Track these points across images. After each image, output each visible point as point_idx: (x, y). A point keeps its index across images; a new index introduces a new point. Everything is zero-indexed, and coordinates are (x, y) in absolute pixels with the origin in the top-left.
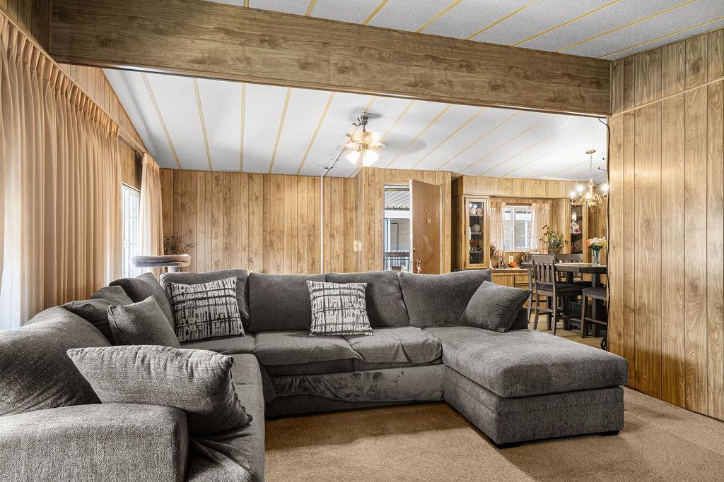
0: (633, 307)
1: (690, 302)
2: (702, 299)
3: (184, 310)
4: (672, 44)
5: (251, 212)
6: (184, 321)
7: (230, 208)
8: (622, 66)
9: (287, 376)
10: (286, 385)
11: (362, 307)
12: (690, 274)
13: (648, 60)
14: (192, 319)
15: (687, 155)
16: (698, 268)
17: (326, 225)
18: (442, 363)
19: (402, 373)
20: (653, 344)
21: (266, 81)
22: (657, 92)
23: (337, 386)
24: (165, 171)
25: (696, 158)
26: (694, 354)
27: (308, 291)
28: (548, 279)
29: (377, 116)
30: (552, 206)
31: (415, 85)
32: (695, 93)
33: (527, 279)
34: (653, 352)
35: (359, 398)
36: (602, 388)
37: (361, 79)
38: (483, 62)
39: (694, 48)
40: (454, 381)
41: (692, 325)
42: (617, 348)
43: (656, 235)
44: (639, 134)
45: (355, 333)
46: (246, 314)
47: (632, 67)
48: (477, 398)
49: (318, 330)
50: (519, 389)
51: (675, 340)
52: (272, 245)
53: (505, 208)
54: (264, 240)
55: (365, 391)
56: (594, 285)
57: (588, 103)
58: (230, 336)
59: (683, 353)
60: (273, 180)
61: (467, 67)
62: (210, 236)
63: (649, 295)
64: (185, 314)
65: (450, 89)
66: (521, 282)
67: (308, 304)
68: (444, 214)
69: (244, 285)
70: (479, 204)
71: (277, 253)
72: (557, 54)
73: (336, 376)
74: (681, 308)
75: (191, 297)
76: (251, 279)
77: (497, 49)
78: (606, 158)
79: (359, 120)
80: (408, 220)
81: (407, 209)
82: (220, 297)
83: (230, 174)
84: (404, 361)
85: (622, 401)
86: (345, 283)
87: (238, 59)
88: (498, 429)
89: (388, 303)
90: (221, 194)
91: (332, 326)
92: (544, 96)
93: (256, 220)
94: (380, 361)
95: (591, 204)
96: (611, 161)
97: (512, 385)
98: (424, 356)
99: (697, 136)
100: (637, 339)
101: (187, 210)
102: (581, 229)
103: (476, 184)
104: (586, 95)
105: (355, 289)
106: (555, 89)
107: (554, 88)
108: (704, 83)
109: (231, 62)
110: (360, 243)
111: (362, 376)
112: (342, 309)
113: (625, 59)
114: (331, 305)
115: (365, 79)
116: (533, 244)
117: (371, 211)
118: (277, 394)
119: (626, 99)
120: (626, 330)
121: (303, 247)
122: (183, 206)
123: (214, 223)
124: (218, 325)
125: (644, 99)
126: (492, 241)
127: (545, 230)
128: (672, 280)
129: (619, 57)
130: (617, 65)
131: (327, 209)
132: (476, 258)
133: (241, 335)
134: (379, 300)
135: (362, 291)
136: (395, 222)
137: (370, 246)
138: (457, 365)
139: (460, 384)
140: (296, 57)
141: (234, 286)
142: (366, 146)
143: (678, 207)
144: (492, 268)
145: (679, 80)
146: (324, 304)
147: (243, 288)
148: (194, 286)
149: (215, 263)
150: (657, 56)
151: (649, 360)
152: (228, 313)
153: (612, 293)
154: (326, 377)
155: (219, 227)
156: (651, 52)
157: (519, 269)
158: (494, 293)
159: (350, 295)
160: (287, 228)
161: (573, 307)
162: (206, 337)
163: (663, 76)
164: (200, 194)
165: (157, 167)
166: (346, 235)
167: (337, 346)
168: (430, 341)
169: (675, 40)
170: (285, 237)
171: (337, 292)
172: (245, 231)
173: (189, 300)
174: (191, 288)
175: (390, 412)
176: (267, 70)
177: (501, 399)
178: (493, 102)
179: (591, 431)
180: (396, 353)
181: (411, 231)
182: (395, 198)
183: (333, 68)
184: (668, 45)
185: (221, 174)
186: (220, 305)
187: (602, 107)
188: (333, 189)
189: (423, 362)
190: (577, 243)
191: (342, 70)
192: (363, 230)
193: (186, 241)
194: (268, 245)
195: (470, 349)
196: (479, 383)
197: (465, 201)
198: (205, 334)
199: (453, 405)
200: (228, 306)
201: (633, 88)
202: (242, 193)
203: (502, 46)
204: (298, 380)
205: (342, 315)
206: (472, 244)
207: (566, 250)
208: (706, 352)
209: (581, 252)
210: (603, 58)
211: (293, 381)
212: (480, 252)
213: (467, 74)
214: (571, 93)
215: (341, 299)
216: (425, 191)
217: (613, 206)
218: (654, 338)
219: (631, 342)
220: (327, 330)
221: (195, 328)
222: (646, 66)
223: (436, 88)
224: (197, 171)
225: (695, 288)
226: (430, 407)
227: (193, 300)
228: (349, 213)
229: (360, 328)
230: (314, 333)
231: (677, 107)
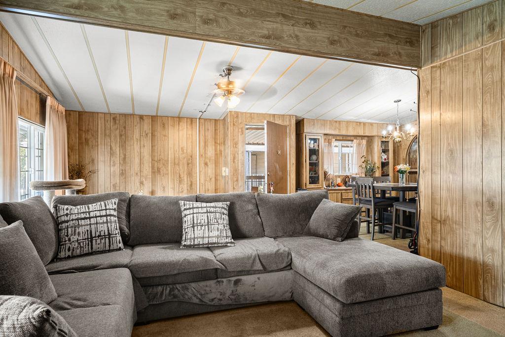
0: (439, 218)
1: (487, 215)
2: (498, 214)
3: (67, 228)
4: (471, 9)
5: (142, 146)
6: (67, 239)
7: (125, 142)
8: (430, 29)
9: (159, 285)
10: (157, 294)
11: (225, 222)
12: (487, 192)
13: (451, 24)
14: (75, 237)
15: (484, 98)
16: (494, 188)
17: (201, 156)
18: (291, 269)
19: (259, 278)
20: (456, 248)
21: (139, 28)
22: (459, 48)
23: (203, 292)
24: (72, 113)
25: (492, 100)
26: (490, 257)
27: (180, 210)
28: (368, 196)
29: (238, 69)
30: (368, 142)
31: (268, 37)
32: (491, 48)
33: (351, 195)
34: (456, 255)
35: (222, 302)
36: (426, 291)
37: (223, 30)
38: (323, 21)
39: (490, 12)
40: (302, 284)
41: (489, 235)
42: (426, 251)
43: (459, 162)
44: (444, 82)
45: (220, 245)
46: (126, 230)
47: (437, 30)
48: (322, 302)
49: (188, 243)
50: (359, 296)
51: (475, 246)
52: (159, 171)
53: (334, 143)
54: (153, 167)
55: (227, 295)
56: (401, 200)
57: (404, 58)
58: (109, 251)
59: (482, 257)
60: (159, 120)
61: (310, 24)
62: (109, 164)
63: (452, 209)
64: (67, 233)
65: (297, 42)
66: (346, 198)
67: (180, 221)
68: (290, 147)
69: (126, 205)
70: (315, 140)
71: (163, 178)
72: (380, 18)
73: (202, 284)
74: (479, 220)
75: (74, 217)
76: (132, 200)
77: (334, 11)
78: (416, 102)
79: (224, 71)
80: (264, 152)
81: (263, 144)
82: (101, 216)
83: (125, 116)
84: (260, 269)
85: (441, 301)
86: (211, 203)
87: (113, 7)
88: (341, 331)
89: (247, 218)
90: (118, 132)
91: (199, 240)
92: (371, 51)
93: (146, 152)
94: (239, 269)
95: (398, 139)
96: (421, 104)
97: (353, 293)
98: (277, 263)
99: (493, 82)
100: (443, 243)
101: (90, 143)
102: (388, 159)
103: (314, 124)
104: (402, 52)
105: (219, 208)
106: (379, 45)
107: (377, 45)
108: (499, 40)
109: (106, 9)
110: (227, 170)
111: (225, 283)
112: (208, 225)
113: (432, 23)
114: (199, 221)
115: (227, 30)
116: (354, 169)
117: (236, 144)
118: (149, 302)
119: (433, 56)
120: (433, 237)
121: (184, 172)
122: (87, 141)
123: (112, 153)
124: (99, 241)
125: (448, 54)
126: (325, 167)
127: (363, 159)
128: (472, 198)
129: (427, 22)
130: (426, 29)
131: (202, 144)
132: (314, 180)
133: (120, 249)
134: (240, 217)
135: (225, 209)
136: (255, 154)
137: (235, 171)
138: (305, 272)
139: (307, 288)
140: (166, 8)
141: (115, 207)
142: (230, 92)
143: (477, 140)
144: (326, 188)
145: (478, 38)
146: (193, 220)
147: (125, 208)
148: (79, 207)
149: (113, 185)
150: (459, 20)
151: (453, 261)
152: (108, 230)
153: (422, 208)
154: (193, 285)
155: (116, 158)
156: (453, 17)
157: (345, 188)
158: (332, 209)
159: (216, 213)
160: (171, 159)
161: (385, 216)
162: (87, 252)
163: (464, 36)
164: (101, 131)
165: (62, 109)
166: (217, 163)
167: (202, 257)
168: (281, 251)
169: (474, 6)
170: (169, 165)
171: (205, 210)
172: (137, 161)
173: (73, 220)
174: (75, 210)
175: (248, 313)
176: (139, 18)
177: (343, 304)
178: (332, 54)
179: (418, 327)
180: (253, 262)
181: (266, 160)
182: (254, 136)
183: (199, 19)
184: (467, 11)
185: (118, 116)
186: (101, 223)
187: (414, 62)
188: (206, 127)
189: (276, 268)
190: (385, 168)
191: (206, 22)
192: (229, 159)
193: (90, 167)
194: (156, 171)
195: (315, 258)
196: (324, 289)
197: (305, 137)
198: (86, 250)
199: (301, 305)
200: (109, 224)
201: (439, 45)
202: (135, 131)
203: (338, 9)
204: (168, 289)
205: (209, 230)
206: (310, 170)
207: (378, 174)
208: (501, 256)
209: (388, 175)
210: (415, 23)
211: (163, 290)
212: (316, 175)
213: (310, 30)
214: (391, 50)
215: (208, 216)
216: (276, 129)
217: (422, 140)
218: (456, 244)
219: (437, 246)
220: (196, 243)
221: (77, 245)
222: (449, 28)
223: (286, 40)
224: (98, 113)
225: (491, 204)
226: (281, 306)
227: (76, 220)
228: (219, 146)
229: (224, 240)
230: (185, 246)
231: (476, 60)
